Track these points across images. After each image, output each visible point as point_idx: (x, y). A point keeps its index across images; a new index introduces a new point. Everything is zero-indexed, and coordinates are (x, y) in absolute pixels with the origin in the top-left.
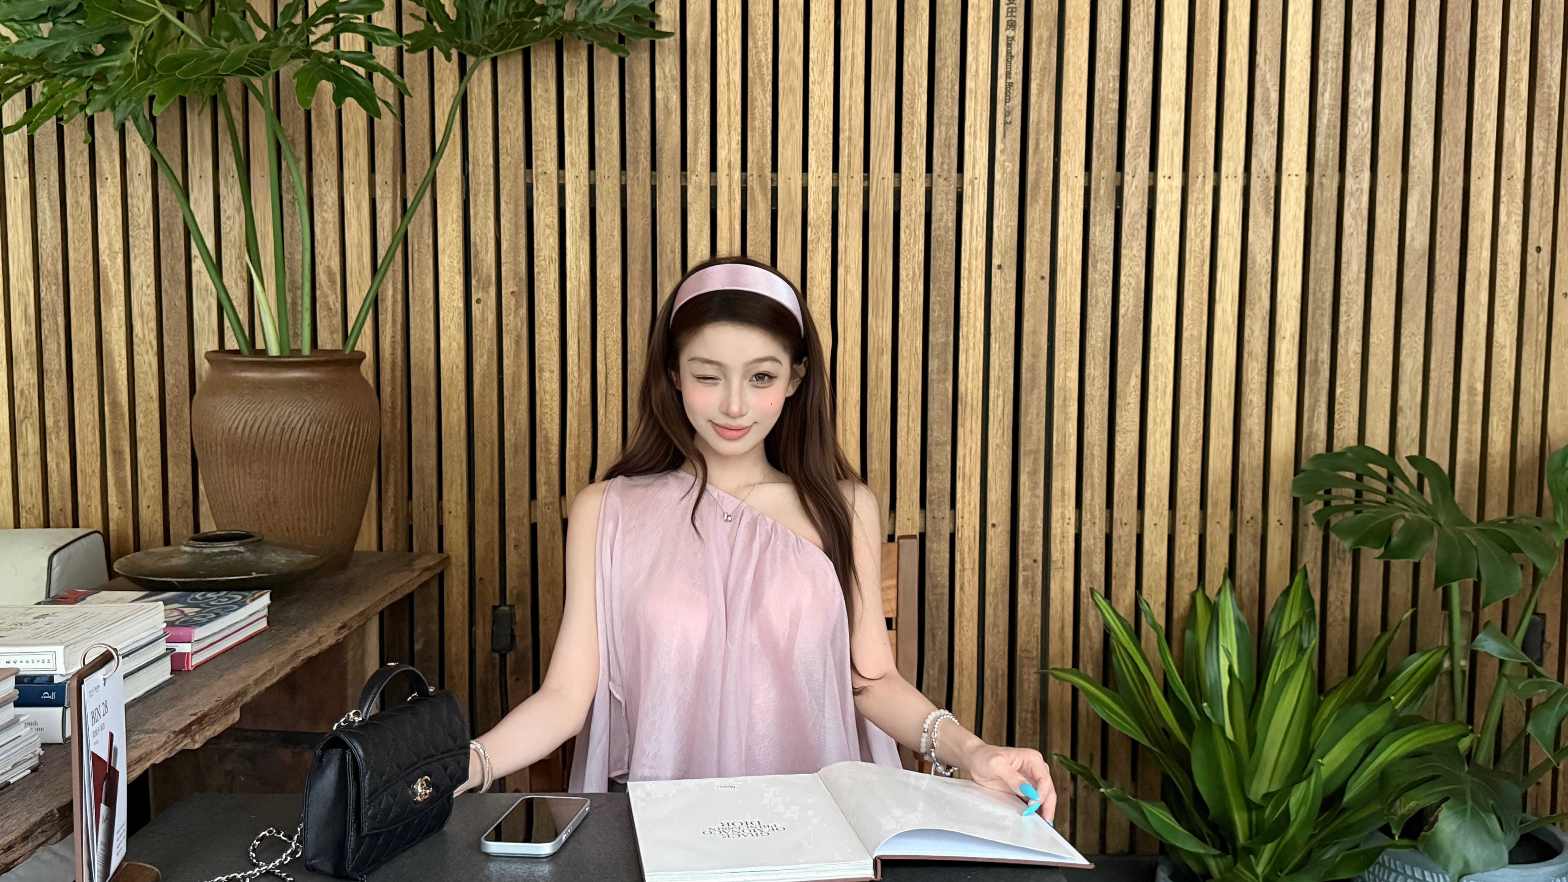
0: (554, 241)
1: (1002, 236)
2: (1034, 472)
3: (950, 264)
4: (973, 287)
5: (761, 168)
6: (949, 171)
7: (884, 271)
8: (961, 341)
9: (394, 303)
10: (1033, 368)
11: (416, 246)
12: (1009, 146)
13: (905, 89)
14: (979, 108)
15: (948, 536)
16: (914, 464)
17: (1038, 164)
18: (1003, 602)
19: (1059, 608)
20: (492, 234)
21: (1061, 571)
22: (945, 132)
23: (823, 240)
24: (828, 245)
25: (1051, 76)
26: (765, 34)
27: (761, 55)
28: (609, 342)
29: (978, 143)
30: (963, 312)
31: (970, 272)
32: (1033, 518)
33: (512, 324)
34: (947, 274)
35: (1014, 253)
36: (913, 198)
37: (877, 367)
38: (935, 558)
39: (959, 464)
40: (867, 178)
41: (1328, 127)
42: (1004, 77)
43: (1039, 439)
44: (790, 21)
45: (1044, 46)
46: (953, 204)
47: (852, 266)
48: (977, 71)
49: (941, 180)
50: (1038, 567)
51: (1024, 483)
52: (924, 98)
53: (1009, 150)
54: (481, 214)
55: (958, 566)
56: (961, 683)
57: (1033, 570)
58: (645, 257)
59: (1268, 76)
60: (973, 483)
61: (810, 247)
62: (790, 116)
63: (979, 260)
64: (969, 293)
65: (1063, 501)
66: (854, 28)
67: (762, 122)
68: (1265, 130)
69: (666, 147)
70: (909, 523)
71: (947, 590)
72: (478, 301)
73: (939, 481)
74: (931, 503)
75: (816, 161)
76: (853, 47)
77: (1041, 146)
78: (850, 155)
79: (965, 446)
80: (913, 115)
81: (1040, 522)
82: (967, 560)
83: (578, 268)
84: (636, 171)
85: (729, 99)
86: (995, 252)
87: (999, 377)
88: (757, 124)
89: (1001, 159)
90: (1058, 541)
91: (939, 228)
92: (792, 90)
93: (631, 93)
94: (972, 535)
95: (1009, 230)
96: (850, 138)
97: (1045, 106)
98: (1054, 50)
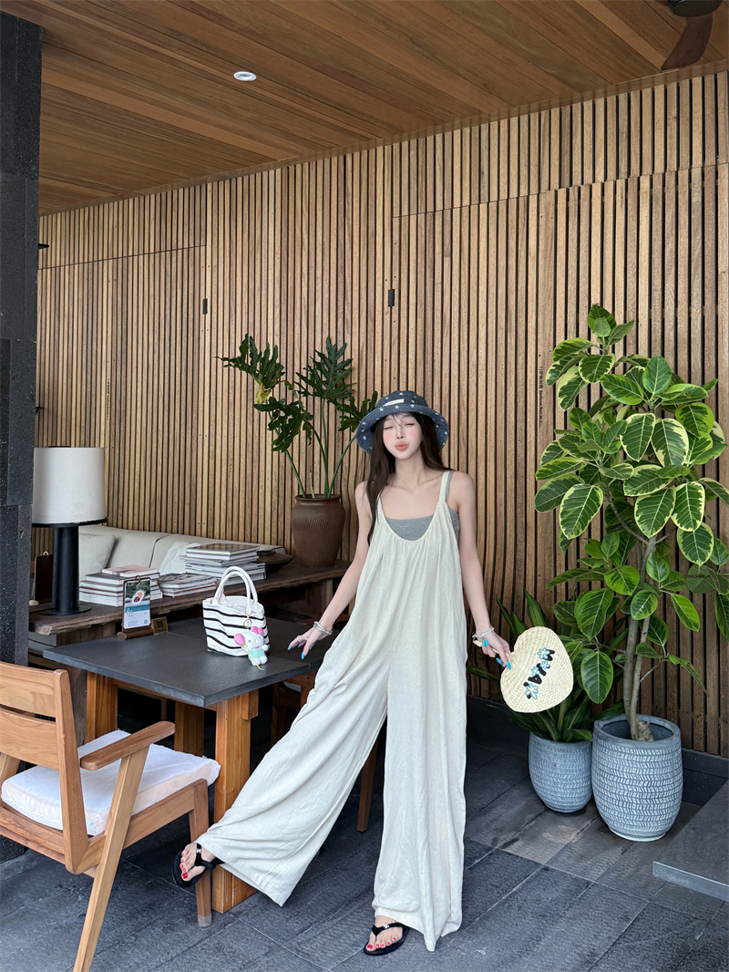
13: (507, 409)
31: (529, 477)
75: (480, 435)
97: (550, 416)
98: (552, 396)
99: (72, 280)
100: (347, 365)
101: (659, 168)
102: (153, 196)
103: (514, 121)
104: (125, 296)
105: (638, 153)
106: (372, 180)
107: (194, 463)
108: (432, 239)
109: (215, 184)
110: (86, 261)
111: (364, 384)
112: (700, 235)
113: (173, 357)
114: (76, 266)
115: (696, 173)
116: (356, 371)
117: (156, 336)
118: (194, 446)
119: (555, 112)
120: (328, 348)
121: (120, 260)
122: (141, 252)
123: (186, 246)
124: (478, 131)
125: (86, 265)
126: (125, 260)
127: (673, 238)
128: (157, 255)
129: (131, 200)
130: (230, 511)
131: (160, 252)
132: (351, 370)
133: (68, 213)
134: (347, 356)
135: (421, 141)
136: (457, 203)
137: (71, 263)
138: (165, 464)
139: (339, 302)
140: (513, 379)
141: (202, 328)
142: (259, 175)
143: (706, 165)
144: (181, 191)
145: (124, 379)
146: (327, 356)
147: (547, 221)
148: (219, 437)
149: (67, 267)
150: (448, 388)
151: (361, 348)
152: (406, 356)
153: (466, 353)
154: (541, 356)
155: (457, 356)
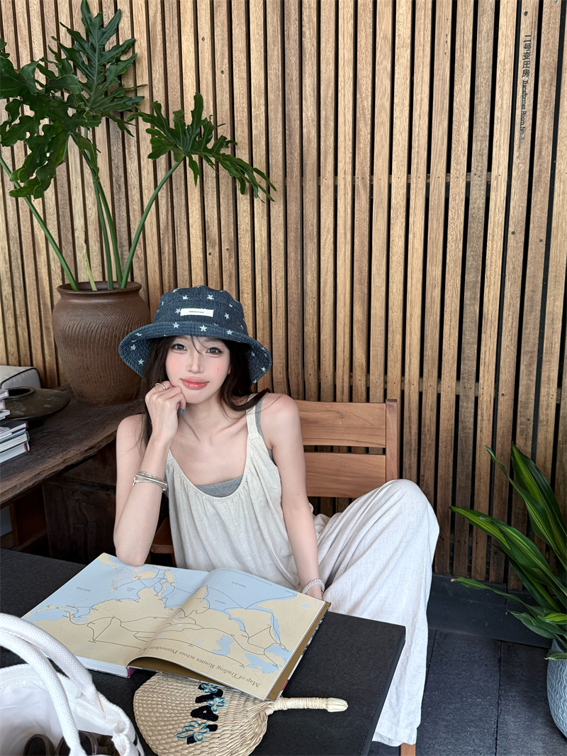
0: (248, 220)
1: (516, 213)
2: (530, 364)
3: (481, 231)
4: (495, 246)
5: (363, 173)
6: (482, 171)
7: (438, 235)
8: (486, 280)
9: (169, 254)
10: (532, 299)
11: (178, 224)
12: (522, 153)
13: (454, 119)
14: (503, 129)
15: (474, 399)
16: (454, 354)
17: (540, 165)
18: (508, 441)
19: (543, 450)
20: (216, 216)
21: (546, 427)
22: (480, 146)
23: (400, 217)
24: (404, 220)
25: (552, 106)
26: (367, 89)
27: (365, 102)
28: (278, 278)
29: (502, 152)
30: (488, 262)
31: (493, 236)
32: (528, 393)
33: (227, 267)
34: (479, 238)
35: (523, 224)
36: (457, 189)
37: (431, 295)
38: (465, 411)
39: (482, 356)
40: (428, 177)
42: (520, 108)
43: (534, 345)
44: (382, 79)
45: (547, 86)
46: (483, 193)
47: (418, 233)
48: (502, 104)
49: (476, 177)
50: (530, 424)
51: (523, 372)
52: (467, 124)
53: (522, 157)
54: (210, 205)
55: (479, 417)
56: (479, 486)
57: (527, 425)
58: (297, 229)
60: (490, 368)
61: (392, 221)
62: (381, 140)
63: (500, 228)
64: (492, 250)
65: (549, 384)
66: (422, 81)
67: (365, 145)
69: (309, 162)
70: (449, 389)
71: (472, 431)
72: (210, 254)
73: (468, 366)
74: (463, 378)
75: (397, 168)
76: (421, 93)
77: (543, 154)
78: (418, 164)
79: (486, 346)
80: (459, 135)
81: (533, 397)
82: (485, 414)
83: (261, 235)
84: (292, 178)
85: (345, 132)
86: (511, 223)
87: (510, 304)
88: (362, 146)
89: (517, 163)
90: (544, 409)
91: (474, 208)
92: (382, 123)
93: (289, 131)
94: (489, 399)
95: (521, 209)
96: (418, 152)
97: (546, 126)
98: (554, 89)
100: (124, 52)
111: (162, 85)
116: (145, 62)
120: (84, 20)
132: (134, 62)
134: (125, 35)
140: (468, 62)
146: (84, 36)
150: (333, 84)
151: (151, 18)
152: (244, 29)
153: (370, 15)
154: (529, 14)
155: (352, 22)
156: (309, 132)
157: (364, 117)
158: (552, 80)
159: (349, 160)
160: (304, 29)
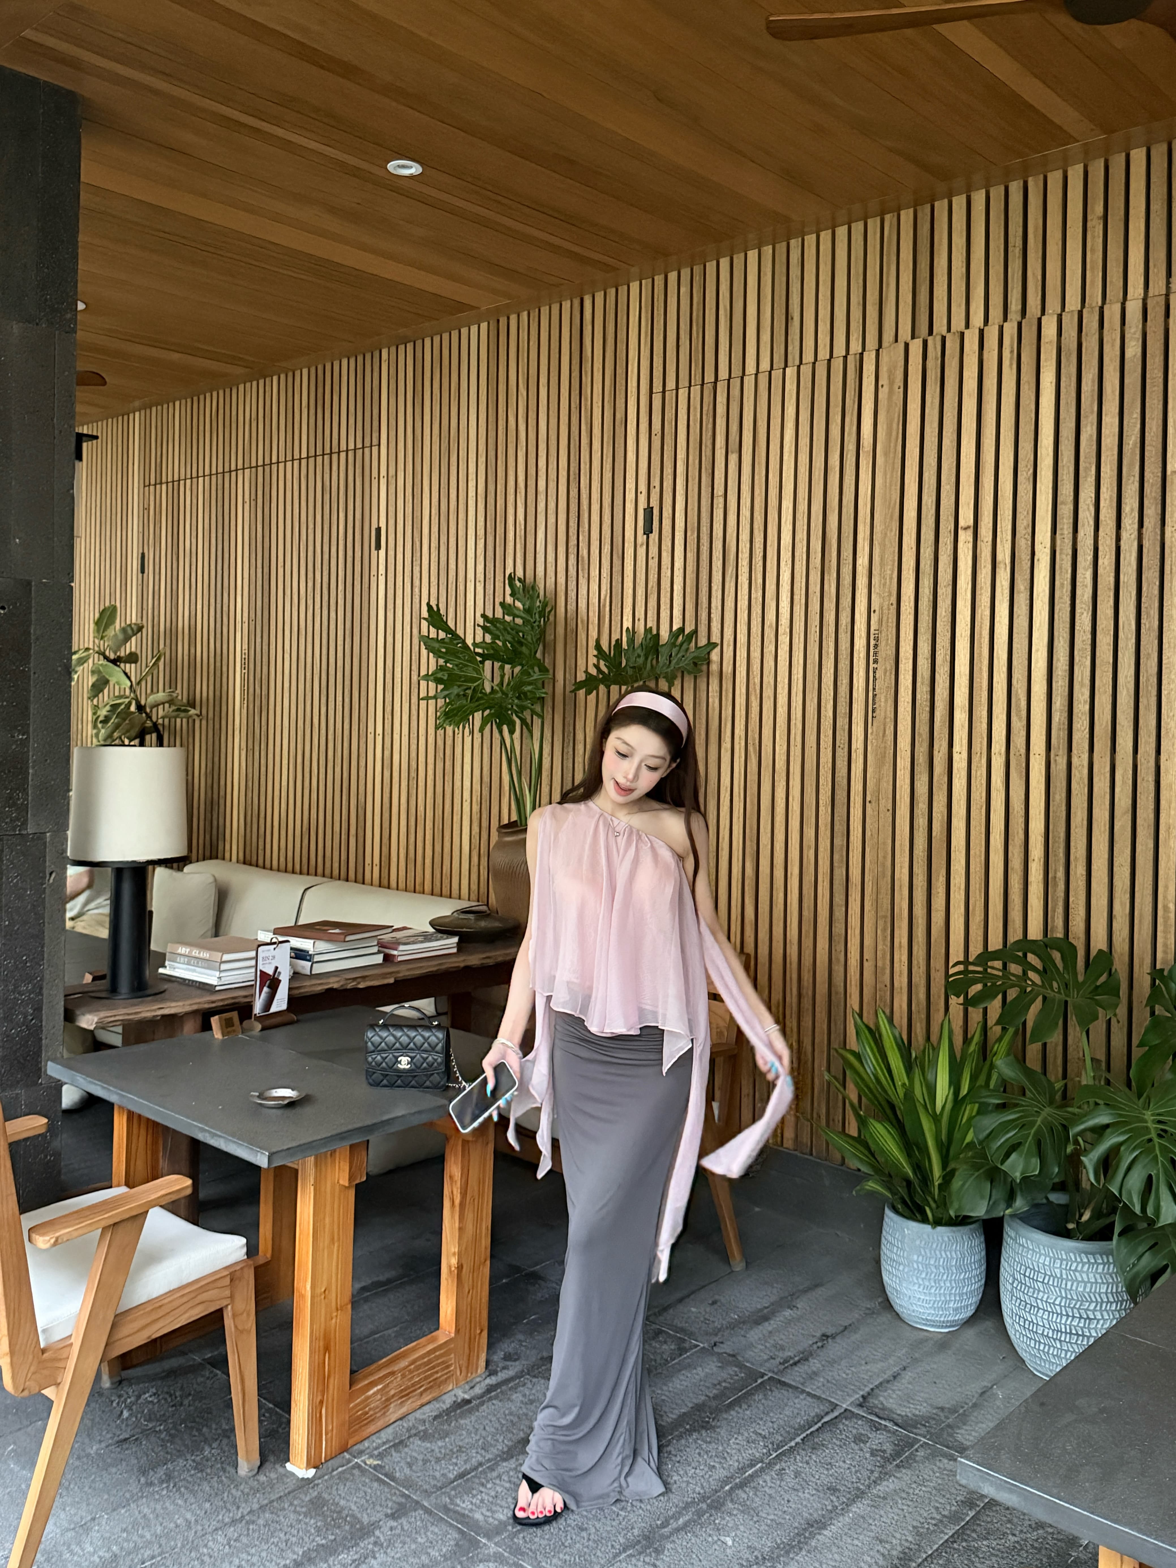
1: (871, 783)
3: (845, 798)
4: (856, 813)
6: (843, 745)
7: (812, 800)
8: (850, 844)
10: (884, 865)
12: (874, 731)
13: (822, 697)
14: (860, 709)
15: (843, 963)
16: (826, 915)
17: (886, 743)
21: (900, 995)
22: (843, 723)
23: (781, 782)
26: (757, 667)
27: (756, 680)
29: (860, 729)
30: (851, 827)
31: (854, 804)
32: (884, 959)
34: (842, 805)
35: (877, 794)
36: (826, 759)
37: (808, 856)
38: (836, 975)
39: (849, 919)
40: (803, 747)
41: (1059, 723)
42: (873, 691)
43: (887, 909)
44: (768, 661)
45: (888, 674)
46: (845, 764)
47: (796, 796)
48: (858, 688)
49: (839, 750)
50: (888, 990)
51: (880, 937)
52: (831, 703)
53: (874, 734)
55: (848, 982)
57: (885, 991)
59: (1019, 691)
60: (856, 932)
62: (768, 712)
63: (860, 797)
64: (854, 816)
65: (900, 951)
66: (798, 663)
67: (755, 715)
68: (1018, 725)
69: (712, 729)
70: (823, 952)
71: (843, 996)
73: (838, 928)
74: (834, 941)
75: (780, 736)
76: (797, 675)
78: (795, 735)
79: (852, 909)
80: (826, 710)
82: (853, 979)
85: (740, 704)
86: (868, 792)
88: (752, 717)
89: (870, 739)
90: (898, 976)
91: (839, 779)
92: (769, 697)
93: (699, 699)
94: (856, 964)
95: (875, 780)
96: (795, 724)
97: (888, 709)
98: (893, 677)
99: (194, 501)
101: (1073, 302)
102: (305, 371)
103: (842, 231)
104: (267, 523)
105: (1040, 277)
106: (622, 335)
107: (362, 774)
108: (710, 426)
109: (393, 349)
110: (214, 471)
112: (1139, 410)
113: (333, 615)
114: (201, 479)
115: (1134, 308)
117: (310, 584)
118: (363, 750)
119: (907, 216)
121: (260, 469)
122: (289, 457)
123: (351, 446)
124: (785, 250)
125: (214, 478)
126: (267, 468)
127: (1094, 417)
128: (312, 460)
129: (275, 378)
130: (412, 848)
131: (316, 456)
133: (189, 401)
135: (697, 269)
136: (751, 368)
137: (194, 475)
138: (322, 776)
139: (571, 530)
140: (832, 650)
141: (374, 572)
142: (455, 334)
143: (1151, 294)
144: (345, 362)
145: (265, 647)
147: (891, 392)
148: (396, 737)
149: (188, 482)
150: (732, 662)
151: (602, 601)
152: (669, 613)
153: (760, 607)
154: (877, 612)
155: (747, 612)
156: (714, 702)
157: (755, 691)
158: (891, 670)
159: (743, 727)
160: (712, 616)
